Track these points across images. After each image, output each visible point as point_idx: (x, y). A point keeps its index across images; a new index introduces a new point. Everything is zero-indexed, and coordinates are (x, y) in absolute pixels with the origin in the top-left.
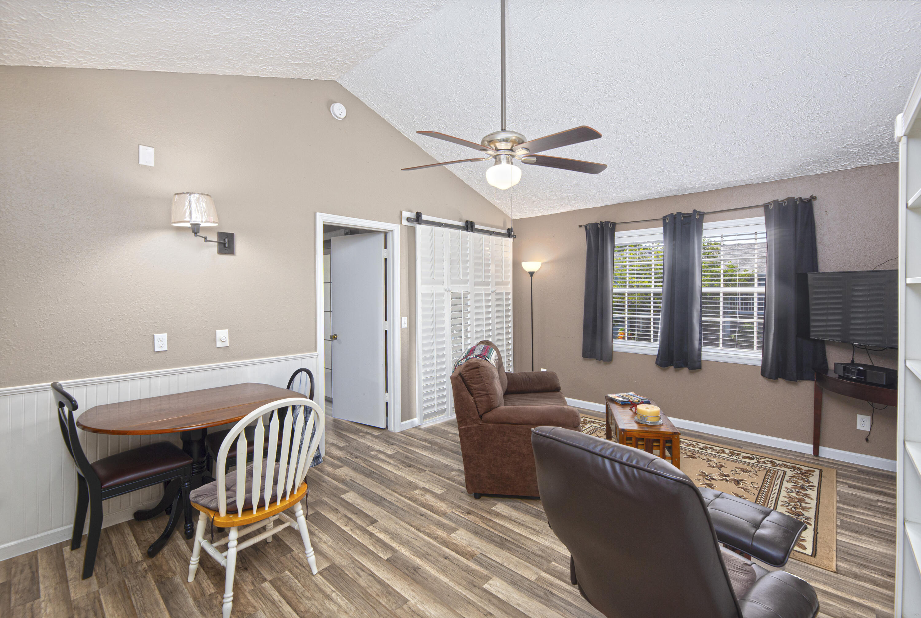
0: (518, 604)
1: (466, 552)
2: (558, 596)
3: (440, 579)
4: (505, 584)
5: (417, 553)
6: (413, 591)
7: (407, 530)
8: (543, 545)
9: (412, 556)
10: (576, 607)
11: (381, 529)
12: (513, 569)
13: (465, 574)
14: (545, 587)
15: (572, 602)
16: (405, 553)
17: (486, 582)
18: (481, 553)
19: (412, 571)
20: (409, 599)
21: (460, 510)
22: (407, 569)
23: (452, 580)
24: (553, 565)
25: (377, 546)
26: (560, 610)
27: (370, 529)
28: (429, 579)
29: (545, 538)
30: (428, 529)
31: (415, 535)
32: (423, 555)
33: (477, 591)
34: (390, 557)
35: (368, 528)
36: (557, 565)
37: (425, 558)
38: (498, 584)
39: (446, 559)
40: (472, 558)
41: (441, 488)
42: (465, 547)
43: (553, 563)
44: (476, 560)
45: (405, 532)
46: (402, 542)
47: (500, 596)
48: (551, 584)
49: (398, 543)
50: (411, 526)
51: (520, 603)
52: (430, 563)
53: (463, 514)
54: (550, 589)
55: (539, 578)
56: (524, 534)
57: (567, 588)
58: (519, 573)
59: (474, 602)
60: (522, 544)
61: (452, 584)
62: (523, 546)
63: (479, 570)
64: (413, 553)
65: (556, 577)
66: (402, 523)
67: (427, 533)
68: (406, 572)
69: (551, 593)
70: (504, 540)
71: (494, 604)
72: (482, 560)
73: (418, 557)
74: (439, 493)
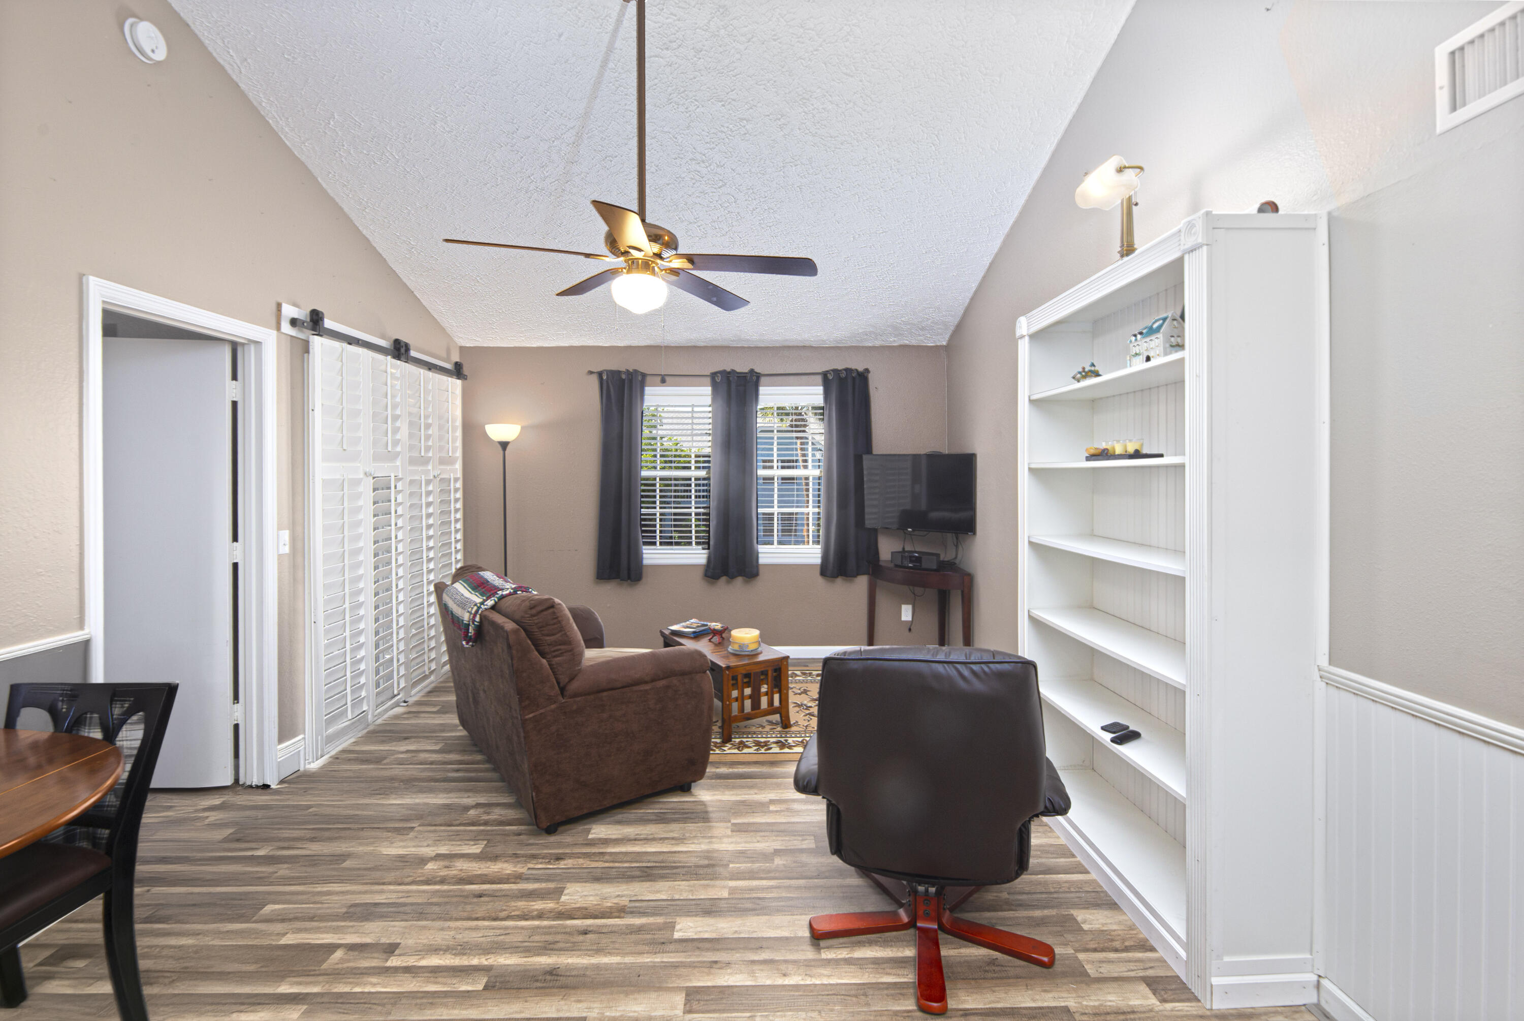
0: (736, 932)
1: (608, 910)
2: (770, 898)
3: (605, 964)
4: (698, 919)
5: (528, 951)
6: (579, 1001)
7: (477, 929)
8: (701, 852)
9: (525, 959)
10: (797, 898)
11: (420, 951)
12: (691, 897)
13: (634, 937)
14: (747, 896)
15: (788, 895)
16: (508, 962)
17: (673, 931)
18: (630, 901)
19: (548, 977)
20: (584, 1015)
21: (540, 860)
22: (537, 981)
23: (625, 954)
24: (733, 867)
25: (440, 980)
26: (785, 911)
27: (394, 962)
28: (587, 973)
29: (696, 842)
30: (514, 911)
31: (500, 929)
32: (545, 948)
33: (672, 947)
34: (486, 983)
35: (389, 964)
36: (738, 865)
37: (552, 950)
38: (691, 925)
39: (586, 934)
40: (624, 912)
41: (472, 843)
42: (599, 905)
43: (731, 865)
44: (632, 913)
45: (474, 934)
46: (484, 950)
47: (706, 936)
48: (751, 890)
49: (480, 955)
50: (477, 919)
51: (736, 929)
52: (566, 952)
53: (551, 864)
54: (754, 895)
55: (732, 890)
56: (665, 850)
57: (771, 884)
58: (702, 897)
59: (682, 962)
60: (675, 863)
61: (628, 960)
62: (678, 865)
63: (649, 921)
64: (523, 955)
65: (749, 879)
66: (452, 924)
67: (518, 916)
68: (539, 984)
69: (759, 898)
70: (646, 869)
71: (708, 950)
72: (640, 907)
73: (538, 955)
74: (478, 851)
